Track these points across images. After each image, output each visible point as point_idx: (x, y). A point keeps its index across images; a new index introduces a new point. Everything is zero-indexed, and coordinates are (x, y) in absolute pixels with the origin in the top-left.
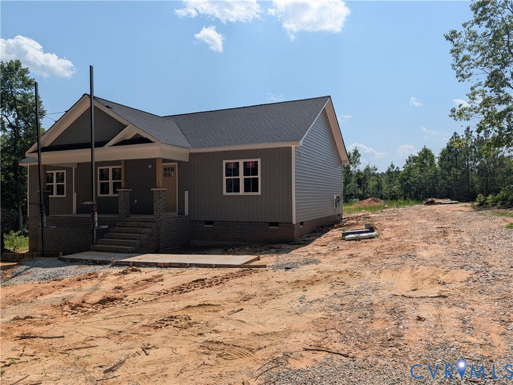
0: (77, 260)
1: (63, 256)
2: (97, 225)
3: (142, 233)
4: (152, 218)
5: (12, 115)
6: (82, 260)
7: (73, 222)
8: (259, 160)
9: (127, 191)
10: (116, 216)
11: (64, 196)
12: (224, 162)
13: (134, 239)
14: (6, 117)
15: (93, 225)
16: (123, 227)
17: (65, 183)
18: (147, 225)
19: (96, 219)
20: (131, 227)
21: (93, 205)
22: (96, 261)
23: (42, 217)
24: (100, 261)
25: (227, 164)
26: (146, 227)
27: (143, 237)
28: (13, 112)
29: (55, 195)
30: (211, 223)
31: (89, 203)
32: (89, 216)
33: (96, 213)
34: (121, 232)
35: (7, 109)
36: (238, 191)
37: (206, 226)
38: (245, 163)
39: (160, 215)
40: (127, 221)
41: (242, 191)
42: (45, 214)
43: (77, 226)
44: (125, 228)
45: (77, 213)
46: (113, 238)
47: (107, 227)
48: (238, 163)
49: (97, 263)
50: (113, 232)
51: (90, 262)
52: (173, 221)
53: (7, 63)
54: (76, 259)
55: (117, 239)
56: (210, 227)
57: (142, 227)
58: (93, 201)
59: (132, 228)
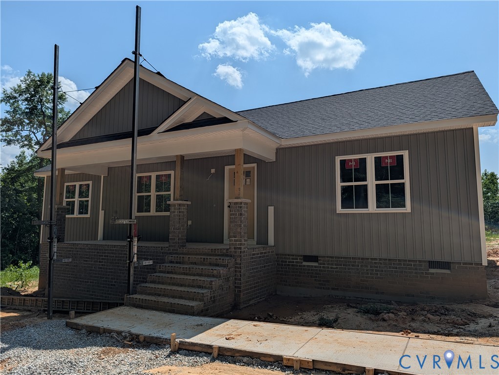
0: (101, 331)
1: (76, 317)
2: (135, 259)
3: (213, 276)
4: (227, 249)
5: (41, 133)
6: (110, 331)
7: (98, 253)
8: (406, 154)
9: (184, 205)
10: (166, 245)
11: (88, 216)
12: (338, 159)
13: (200, 287)
14: (34, 133)
15: (129, 259)
16: (177, 263)
17: (89, 199)
18: (220, 262)
19: (135, 250)
20: (192, 263)
21: (131, 225)
22: (138, 336)
23: (51, 243)
24: (145, 337)
25: (343, 163)
26: (217, 265)
27: (217, 283)
28: (42, 129)
29: (76, 215)
30: (314, 259)
31: (125, 222)
32: (124, 243)
33: (136, 239)
34: (175, 273)
35: (35, 126)
36: (366, 206)
37: (305, 263)
38: (378, 160)
39: (241, 244)
40: (182, 254)
41: (372, 206)
42: (56, 240)
43: (103, 259)
44: (182, 266)
45: (104, 239)
46: (163, 283)
47: (151, 262)
48: (363, 161)
49: (139, 342)
50: (161, 272)
51: (125, 338)
52: (258, 254)
53: (38, 75)
54: (99, 328)
55: (169, 284)
56: (312, 266)
57: (210, 264)
58: (131, 218)
59: (195, 266)
